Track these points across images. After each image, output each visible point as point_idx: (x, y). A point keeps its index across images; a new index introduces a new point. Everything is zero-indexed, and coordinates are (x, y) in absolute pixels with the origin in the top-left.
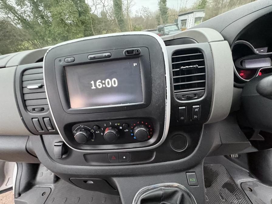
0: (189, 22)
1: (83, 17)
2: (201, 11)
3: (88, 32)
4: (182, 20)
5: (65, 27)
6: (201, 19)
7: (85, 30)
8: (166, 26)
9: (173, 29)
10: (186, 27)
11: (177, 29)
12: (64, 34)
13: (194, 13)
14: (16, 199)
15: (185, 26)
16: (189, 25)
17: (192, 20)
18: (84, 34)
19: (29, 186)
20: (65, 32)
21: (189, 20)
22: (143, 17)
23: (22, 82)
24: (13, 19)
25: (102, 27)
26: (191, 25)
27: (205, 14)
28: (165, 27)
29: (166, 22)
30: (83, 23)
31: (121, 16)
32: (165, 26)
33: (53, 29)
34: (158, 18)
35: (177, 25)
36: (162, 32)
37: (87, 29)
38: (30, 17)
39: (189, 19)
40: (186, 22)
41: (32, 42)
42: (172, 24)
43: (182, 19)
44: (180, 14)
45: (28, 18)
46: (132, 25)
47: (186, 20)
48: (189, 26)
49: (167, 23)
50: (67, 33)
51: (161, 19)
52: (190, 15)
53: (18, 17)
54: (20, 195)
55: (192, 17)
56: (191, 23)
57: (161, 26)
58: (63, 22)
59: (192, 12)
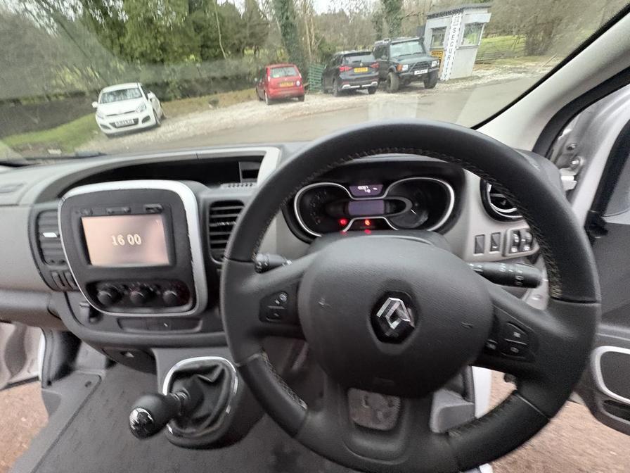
0: (452, 34)
1: (198, 15)
2: (483, 7)
3: (210, 51)
4: (434, 30)
5: (156, 38)
6: (481, 28)
7: (202, 46)
8: (393, 44)
9: (412, 52)
10: (444, 46)
11: (422, 51)
12: (155, 56)
13: (465, 12)
14: (44, 390)
15: (442, 45)
16: (450, 41)
17: (457, 30)
18: (202, 55)
19: (65, 370)
20: (157, 50)
21: (452, 30)
22: (348, 14)
23: (37, 226)
24: (38, 14)
25: (242, 40)
26: (455, 41)
27: (490, 14)
28: (391, 46)
29: (396, 32)
30: (198, 28)
31: (289, 14)
32: (393, 42)
33: (129, 42)
34: (377, 21)
35: (421, 41)
36: (384, 57)
37: (209, 43)
38: (75, 11)
39: (453, 27)
40: (443, 36)
41: (82, 73)
42: (410, 39)
43: (434, 27)
44: (431, 13)
45: (71, 13)
46: (315, 37)
47: (445, 28)
48: (449, 45)
49: (399, 34)
50: (161, 53)
51: (385, 24)
52: (454, 17)
53: (48, 11)
54: (49, 383)
55: (459, 23)
56: (456, 38)
57: (384, 42)
58: (152, 27)
59: (461, 10)
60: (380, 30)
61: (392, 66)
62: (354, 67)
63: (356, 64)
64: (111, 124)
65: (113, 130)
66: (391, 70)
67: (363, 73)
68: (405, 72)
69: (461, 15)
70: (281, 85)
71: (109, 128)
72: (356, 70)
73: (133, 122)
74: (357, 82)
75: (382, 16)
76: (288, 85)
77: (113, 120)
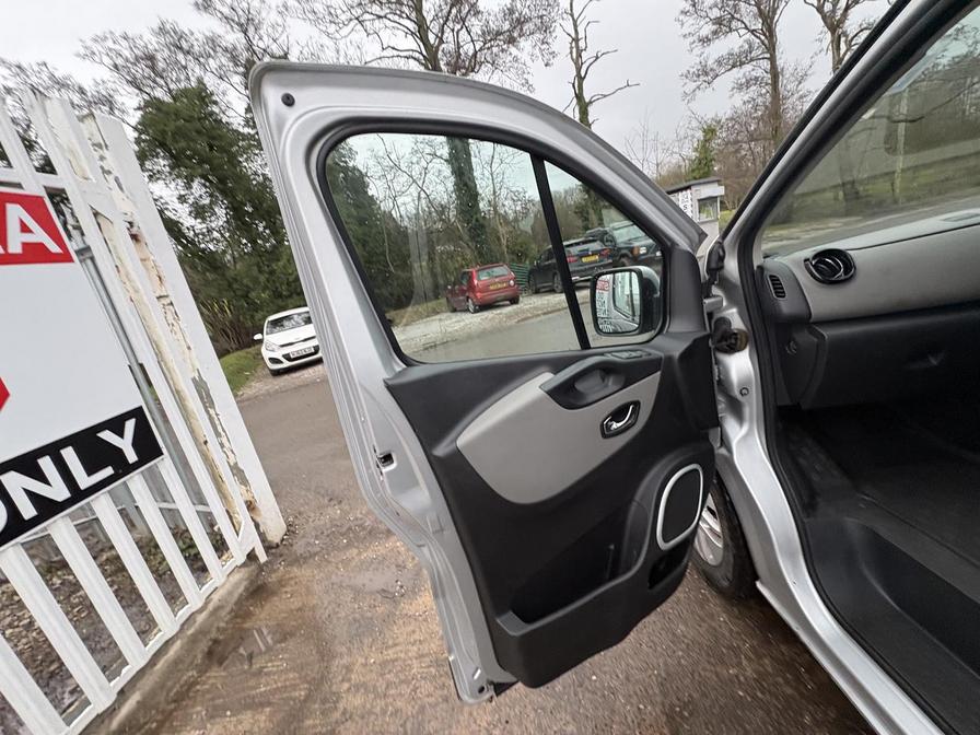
2: (711, 182)
6: (716, 201)
13: (694, 189)
27: (723, 187)
28: (611, 232)
38: (218, 242)
45: (212, 246)
51: (592, 213)
52: (683, 195)
55: (689, 199)
59: (688, 188)
60: (587, 219)
61: (624, 252)
62: (581, 257)
63: (584, 254)
64: (284, 356)
65: (287, 364)
66: (624, 256)
67: (595, 262)
68: (644, 254)
69: (689, 191)
70: (492, 288)
71: (280, 362)
72: (584, 260)
73: (313, 350)
74: (589, 272)
75: (586, 206)
76: (499, 286)
77: (286, 350)
